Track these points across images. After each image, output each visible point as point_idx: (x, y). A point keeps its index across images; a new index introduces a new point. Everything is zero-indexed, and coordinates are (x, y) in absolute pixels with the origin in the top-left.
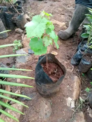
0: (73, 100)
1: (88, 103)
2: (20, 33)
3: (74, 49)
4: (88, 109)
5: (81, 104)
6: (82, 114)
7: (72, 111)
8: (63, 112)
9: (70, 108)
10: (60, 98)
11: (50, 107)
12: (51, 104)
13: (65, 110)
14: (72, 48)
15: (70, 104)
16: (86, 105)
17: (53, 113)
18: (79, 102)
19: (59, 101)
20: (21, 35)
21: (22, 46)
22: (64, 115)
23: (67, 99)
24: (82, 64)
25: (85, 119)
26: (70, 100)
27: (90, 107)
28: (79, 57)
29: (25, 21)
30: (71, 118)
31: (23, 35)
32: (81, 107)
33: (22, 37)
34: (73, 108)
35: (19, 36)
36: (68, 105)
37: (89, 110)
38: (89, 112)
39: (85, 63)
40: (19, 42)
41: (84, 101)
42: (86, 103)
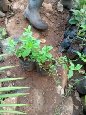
0: (62, 87)
1: (75, 88)
2: (2, 17)
3: (61, 34)
4: (75, 94)
5: (70, 90)
6: (70, 98)
7: (62, 97)
8: (54, 99)
9: (61, 95)
10: (51, 87)
11: (43, 97)
12: (43, 94)
13: (56, 98)
14: (60, 34)
15: (60, 91)
16: (74, 90)
17: (46, 101)
18: (68, 88)
19: (50, 89)
20: (4, 20)
21: (7, 34)
22: (56, 102)
23: (57, 88)
24: (70, 52)
25: (73, 102)
26: (60, 88)
27: (77, 91)
28: (67, 45)
29: (7, 3)
30: (62, 103)
31: (6, 19)
32: (70, 93)
33: (6, 22)
34: (63, 95)
35: (2, 21)
36: (58, 92)
37: (77, 94)
38: (76, 95)
39: (74, 51)
40: (4, 30)
41: (72, 87)
42: (73, 88)
